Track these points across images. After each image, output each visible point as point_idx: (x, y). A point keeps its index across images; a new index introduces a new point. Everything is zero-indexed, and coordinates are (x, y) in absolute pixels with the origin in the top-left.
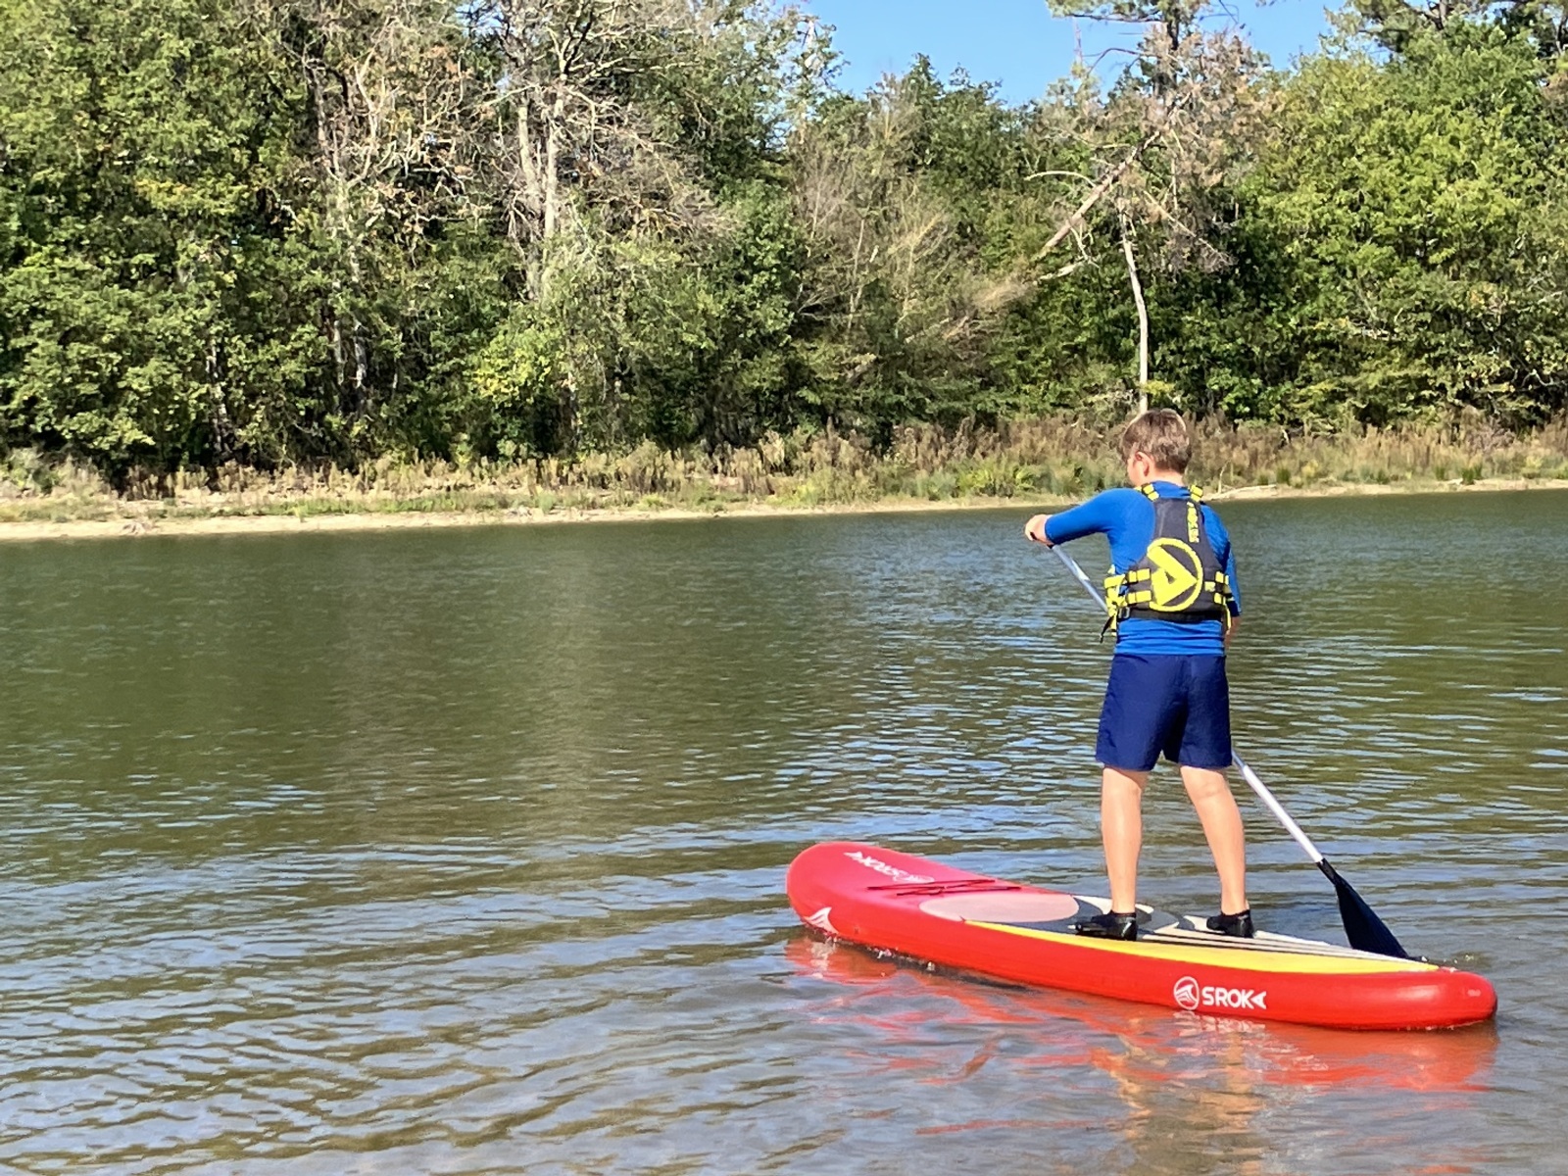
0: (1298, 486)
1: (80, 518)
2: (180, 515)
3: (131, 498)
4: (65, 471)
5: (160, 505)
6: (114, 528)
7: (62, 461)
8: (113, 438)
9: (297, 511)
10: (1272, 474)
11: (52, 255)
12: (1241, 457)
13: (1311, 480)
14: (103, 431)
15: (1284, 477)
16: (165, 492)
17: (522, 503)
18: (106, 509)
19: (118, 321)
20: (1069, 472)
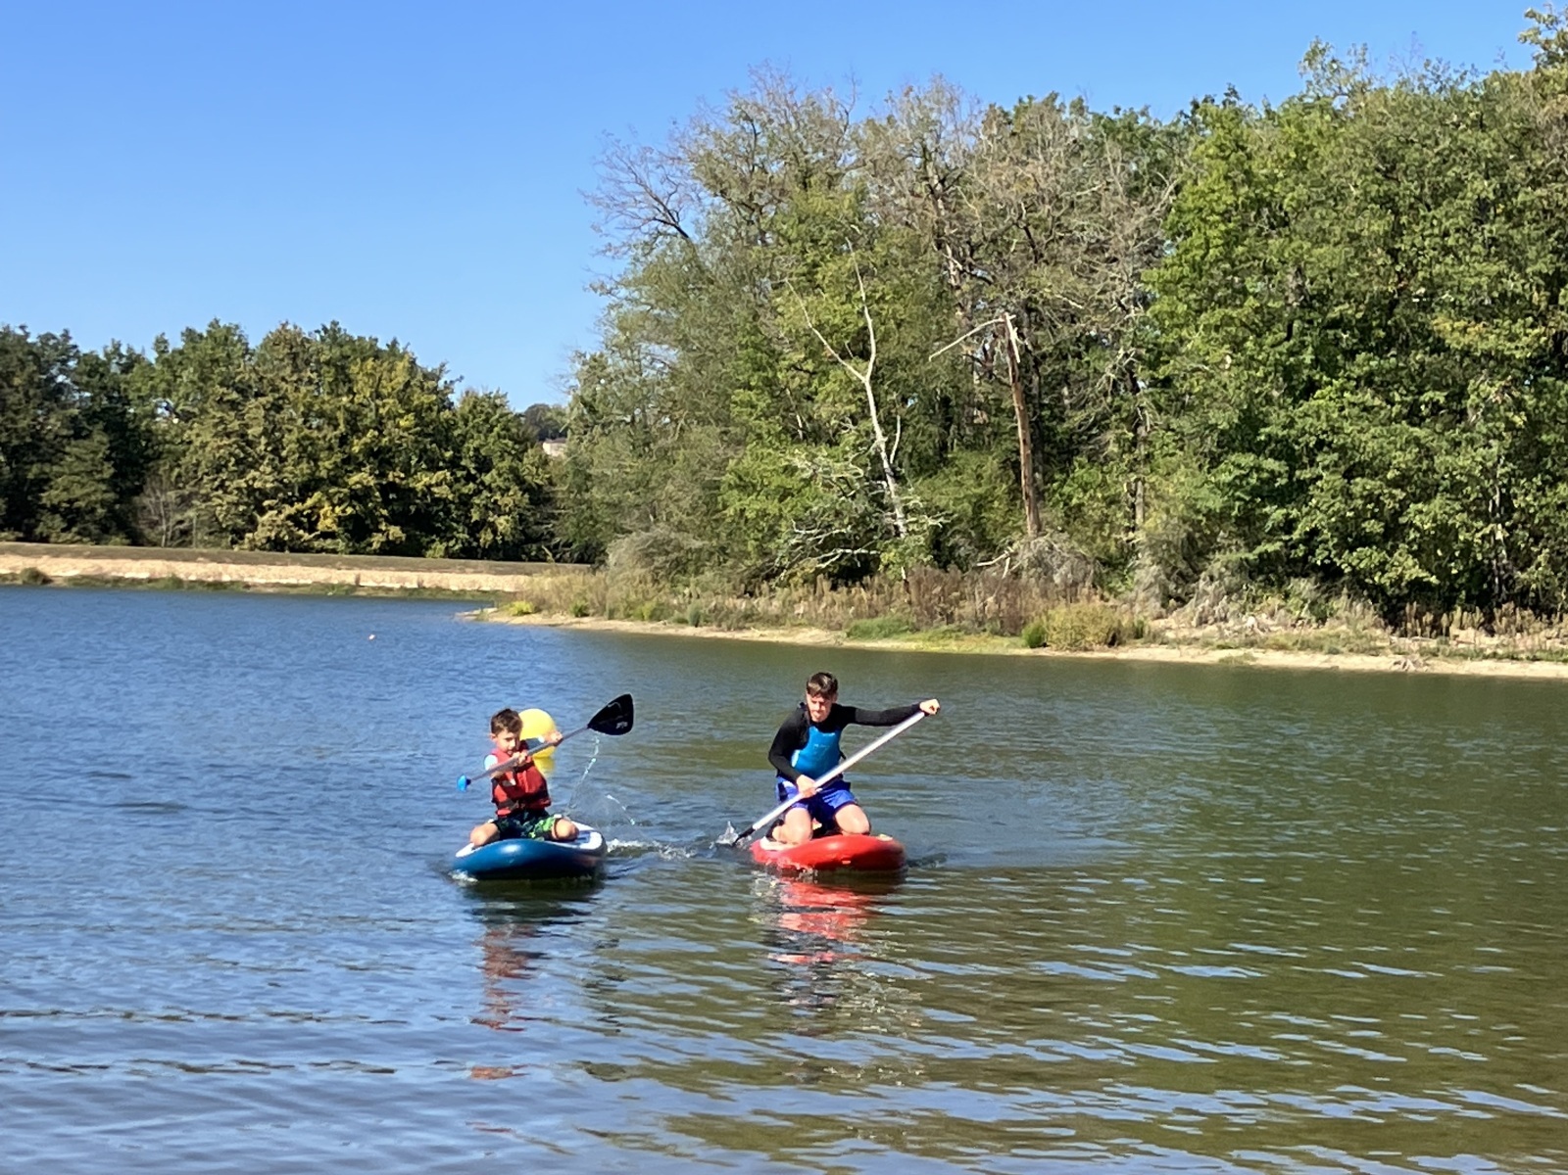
1: (1351, 650)
2: (1453, 655)
3: (1404, 634)
4: (1340, 604)
5: (1433, 644)
6: (1384, 663)
7: (1338, 594)
8: (1392, 575)
11: (1343, 390)
14: (1382, 567)
16: (1437, 630)
18: (1379, 644)
19: (1403, 459)
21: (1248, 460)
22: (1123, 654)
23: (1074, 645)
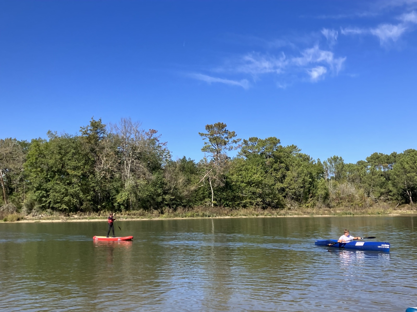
0: (234, 216)
1: (55, 219)
2: (71, 219)
3: (63, 216)
4: (55, 212)
5: (67, 218)
6: (60, 221)
8: (62, 208)
9: (88, 218)
10: (230, 215)
11: (54, 181)
12: (226, 212)
13: (235, 215)
14: (61, 207)
15: (232, 215)
16: (68, 215)
17: (122, 218)
18: (60, 218)
19: (63, 191)
20: (202, 214)
21: (40, 191)
22: (19, 222)
23: (12, 221)
